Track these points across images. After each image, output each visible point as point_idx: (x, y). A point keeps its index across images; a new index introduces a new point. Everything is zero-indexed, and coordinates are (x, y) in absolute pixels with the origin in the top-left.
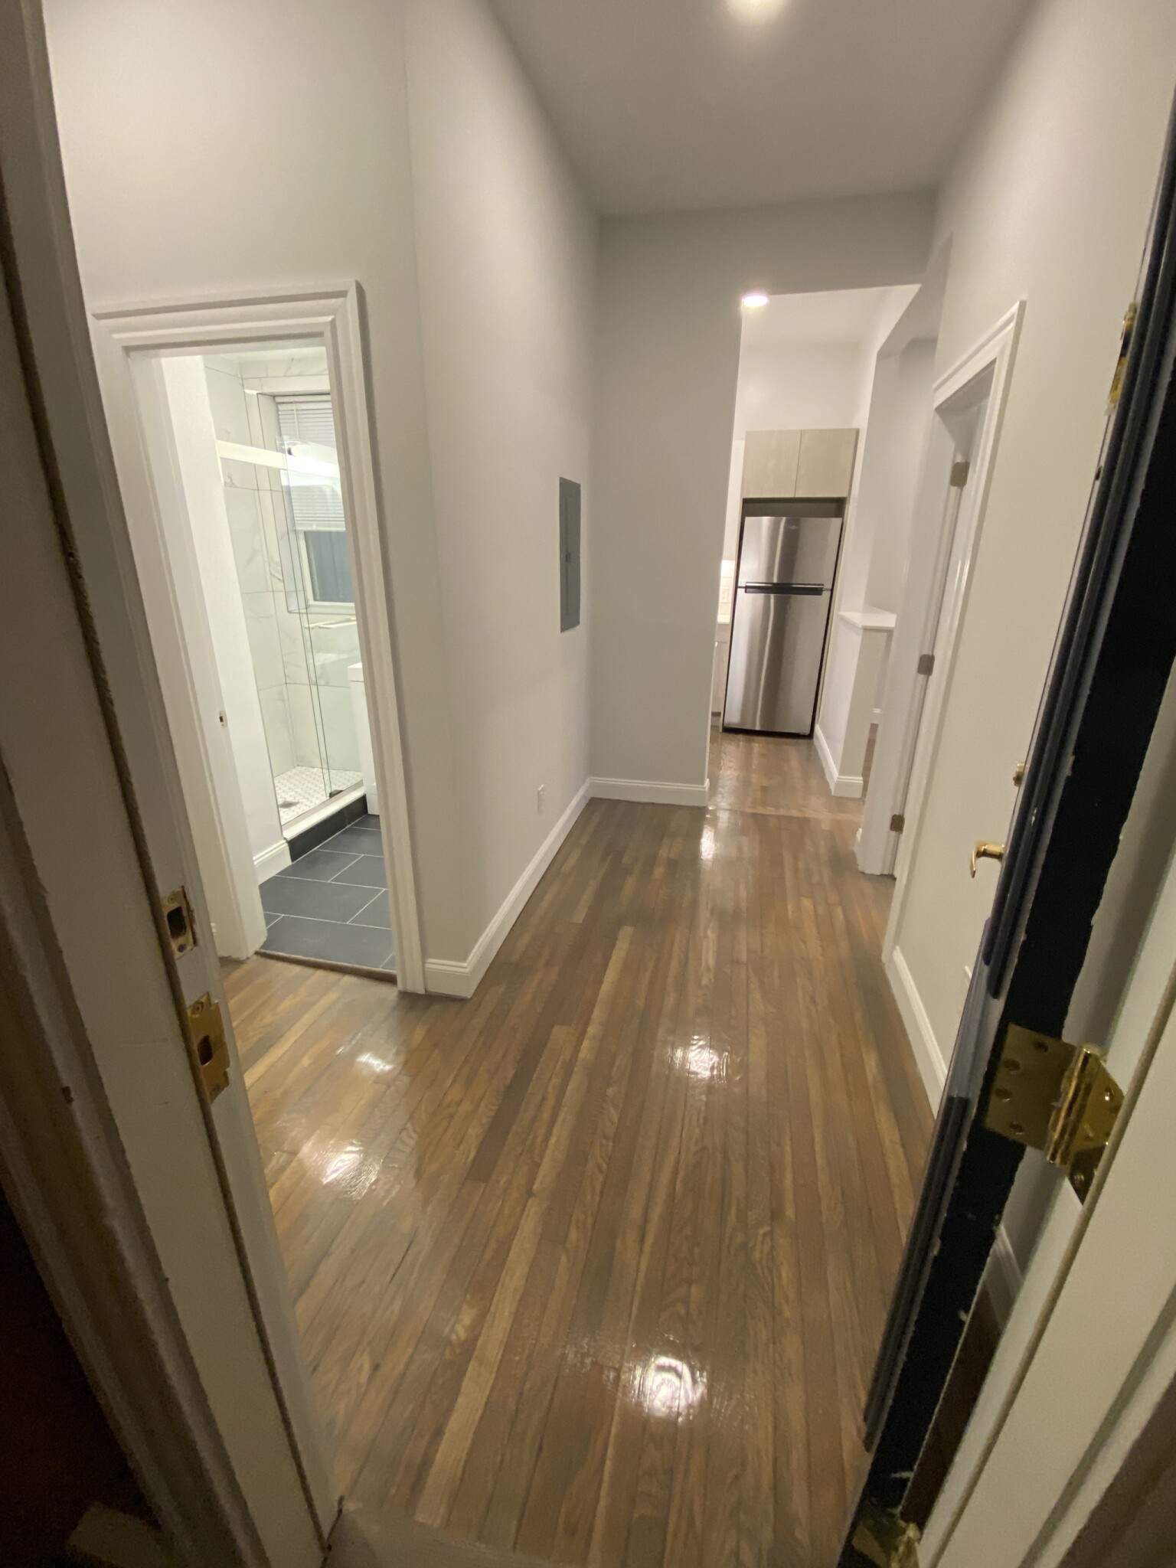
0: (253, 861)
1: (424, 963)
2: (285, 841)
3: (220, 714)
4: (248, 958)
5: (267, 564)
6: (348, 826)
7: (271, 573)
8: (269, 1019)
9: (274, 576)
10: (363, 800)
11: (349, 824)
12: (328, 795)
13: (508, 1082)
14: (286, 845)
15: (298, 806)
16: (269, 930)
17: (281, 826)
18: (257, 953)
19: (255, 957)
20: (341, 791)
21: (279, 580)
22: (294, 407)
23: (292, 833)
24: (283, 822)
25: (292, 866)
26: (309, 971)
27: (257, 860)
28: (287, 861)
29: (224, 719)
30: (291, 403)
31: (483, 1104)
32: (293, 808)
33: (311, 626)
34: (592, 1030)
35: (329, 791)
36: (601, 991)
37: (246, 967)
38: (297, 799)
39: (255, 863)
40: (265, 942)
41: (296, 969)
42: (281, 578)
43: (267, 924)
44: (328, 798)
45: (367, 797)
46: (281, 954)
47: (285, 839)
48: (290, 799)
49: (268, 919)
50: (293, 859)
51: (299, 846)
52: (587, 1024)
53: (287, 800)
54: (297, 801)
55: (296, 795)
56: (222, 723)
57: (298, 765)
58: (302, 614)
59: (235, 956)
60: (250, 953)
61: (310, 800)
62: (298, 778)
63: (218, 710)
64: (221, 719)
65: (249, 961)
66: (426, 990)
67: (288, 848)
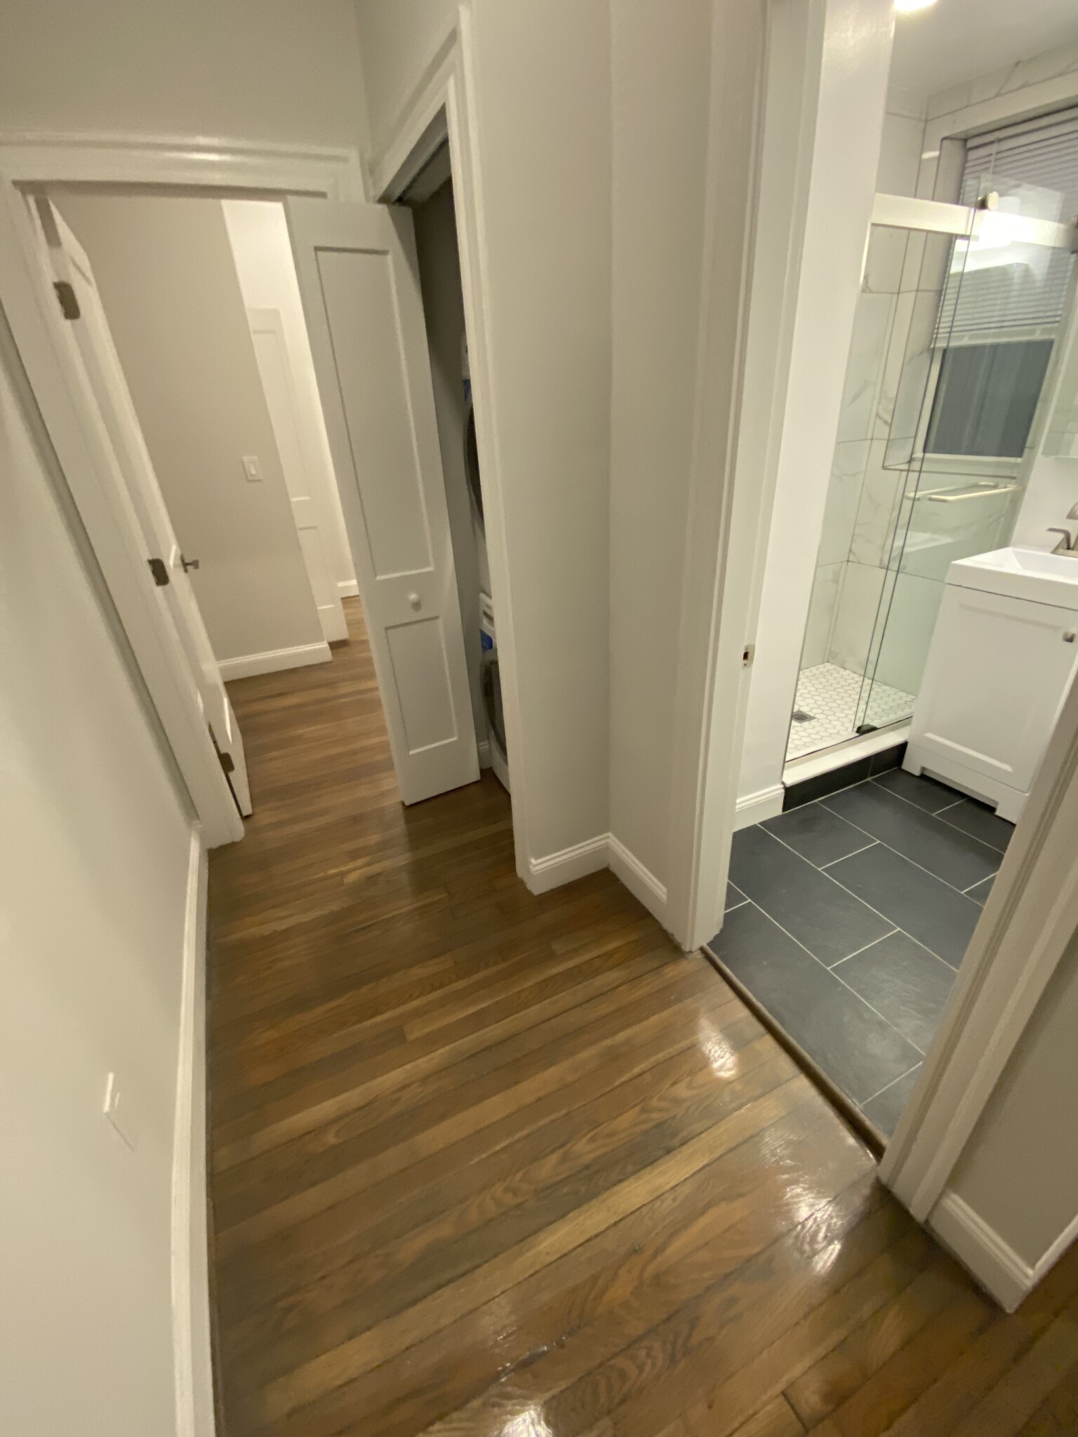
0: (735, 804)
1: (943, 1193)
2: (782, 786)
3: (747, 649)
4: (691, 952)
5: (876, 402)
6: (869, 779)
7: (877, 415)
9: (880, 418)
10: (901, 749)
11: (872, 775)
12: (858, 729)
14: (783, 791)
15: (816, 724)
16: (726, 916)
17: (785, 762)
18: (702, 950)
19: (699, 956)
20: (874, 729)
21: (886, 422)
22: (993, 149)
23: (794, 776)
24: (787, 760)
25: (782, 815)
26: (760, 1028)
27: (740, 803)
28: (777, 810)
29: (749, 656)
30: (992, 143)
32: (806, 724)
33: (919, 494)
35: (859, 724)
37: (685, 966)
39: (737, 807)
40: (716, 937)
42: (889, 420)
44: (856, 734)
45: (909, 746)
46: (728, 970)
47: (783, 783)
49: (731, 897)
50: (784, 809)
51: (795, 795)
53: (801, 709)
54: (812, 715)
55: (815, 706)
56: (745, 661)
57: (828, 662)
58: (902, 471)
59: (678, 938)
60: (695, 947)
61: (830, 717)
62: (823, 680)
63: (745, 644)
64: (746, 656)
65: (691, 956)
66: (927, 1221)
67: (783, 795)
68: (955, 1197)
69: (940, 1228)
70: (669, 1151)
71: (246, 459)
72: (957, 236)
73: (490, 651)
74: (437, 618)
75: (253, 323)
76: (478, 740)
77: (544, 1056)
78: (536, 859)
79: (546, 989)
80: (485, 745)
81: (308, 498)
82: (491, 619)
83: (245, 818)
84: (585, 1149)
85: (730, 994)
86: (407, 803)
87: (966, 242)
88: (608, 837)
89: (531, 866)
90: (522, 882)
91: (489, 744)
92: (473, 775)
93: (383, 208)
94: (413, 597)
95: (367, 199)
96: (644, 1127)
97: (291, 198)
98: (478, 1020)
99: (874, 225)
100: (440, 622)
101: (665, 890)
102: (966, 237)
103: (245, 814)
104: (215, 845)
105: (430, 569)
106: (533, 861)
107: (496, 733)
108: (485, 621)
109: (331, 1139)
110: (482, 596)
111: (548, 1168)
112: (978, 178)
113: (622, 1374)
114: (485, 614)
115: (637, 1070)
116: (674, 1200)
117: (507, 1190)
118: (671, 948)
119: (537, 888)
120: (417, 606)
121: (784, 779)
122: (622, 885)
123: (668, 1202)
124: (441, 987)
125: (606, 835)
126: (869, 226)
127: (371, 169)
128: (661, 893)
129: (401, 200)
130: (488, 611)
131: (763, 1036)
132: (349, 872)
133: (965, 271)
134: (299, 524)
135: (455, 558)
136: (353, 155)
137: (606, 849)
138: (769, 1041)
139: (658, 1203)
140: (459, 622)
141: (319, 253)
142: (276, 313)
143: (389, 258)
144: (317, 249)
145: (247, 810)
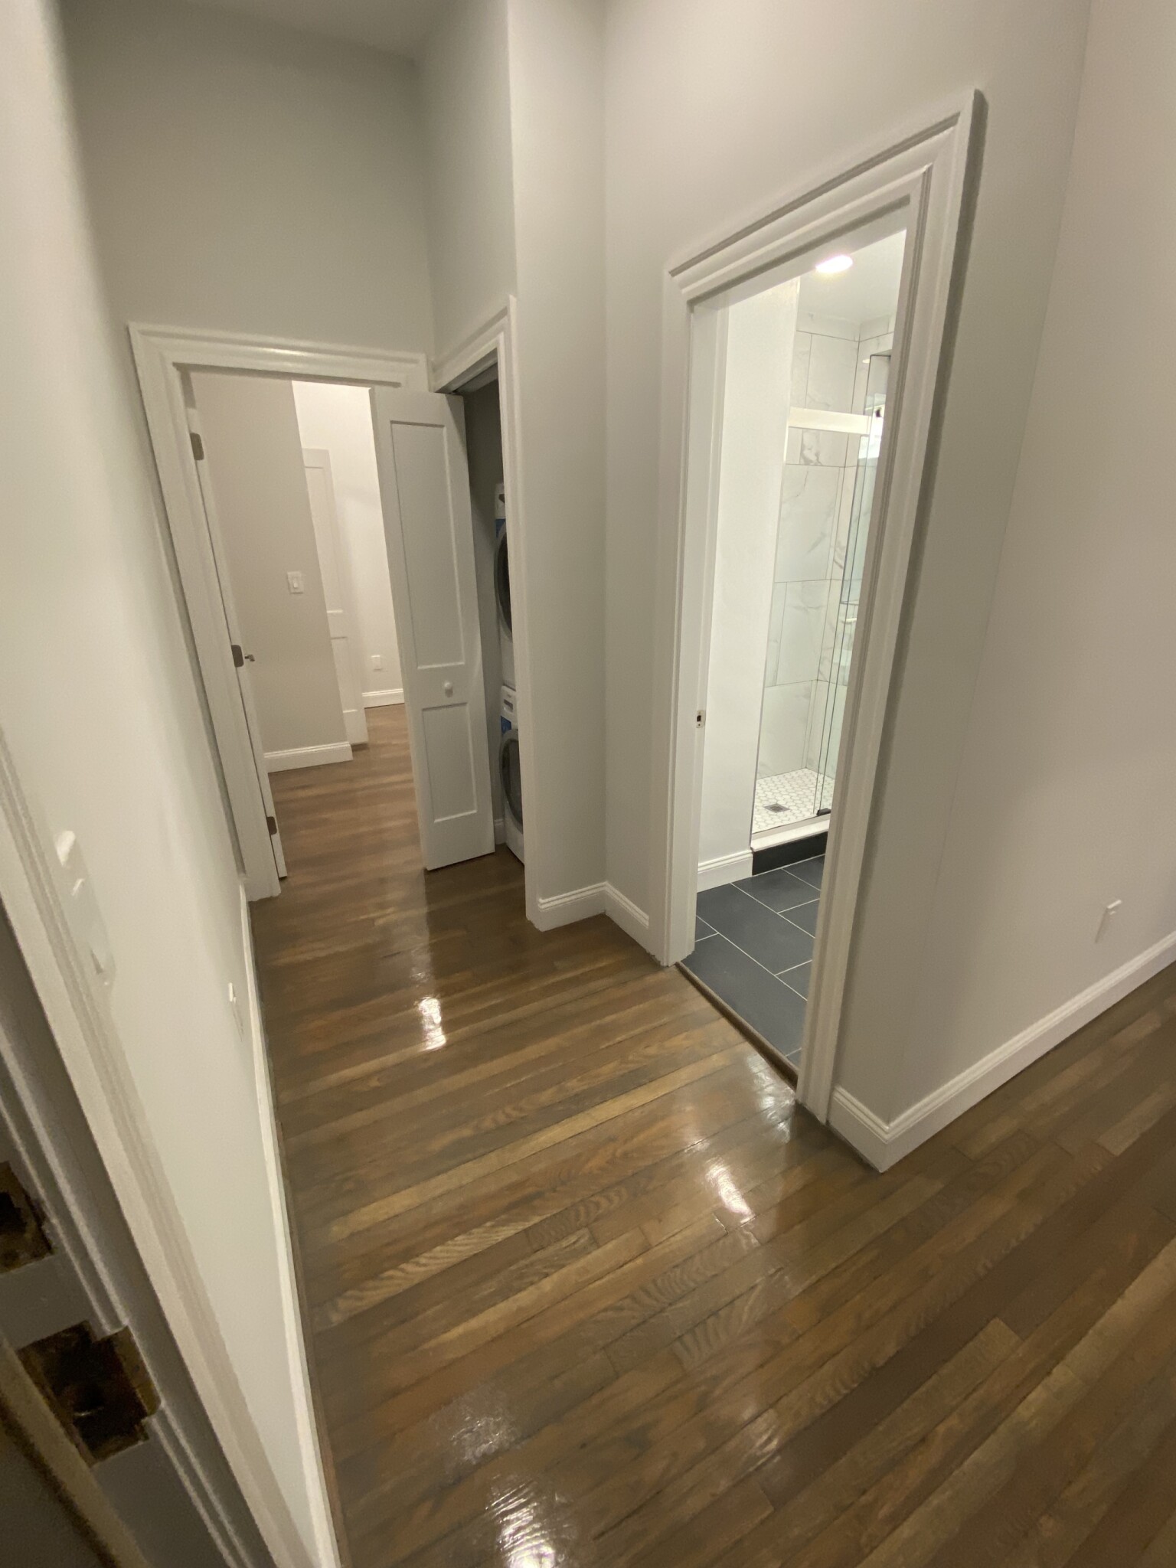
1: (833, 1090)
2: (751, 851)
3: (699, 712)
4: (668, 966)
5: (832, 551)
7: (834, 560)
8: (652, 1050)
9: (837, 563)
12: (816, 812)
13: (880, 1362)
14: (752, 855)
15: (787, 812)
16: (696, 944)
17: (751, 834)
18: (677, 965)
19: (674, 969)
20: (828, 811)
21: (841, 567)
23: (759, 844)
24: (754, 830)
25: (751, 879)
26: (716, 1014)
27: (715, 863)
28: (747, 873)
29: (702, 719)
31: (828, 1367)
32: (781, 814)
34: (1061, 1375)
35: (817, 807)
36: (1109, 1312)
37: (661, 976)
38: (789, 804)
39: (699, 870)
40: (689, 957)
41: (705, 1004)
42: (843, 565)
43: (696, 938)
44: (815, 815)
46: (696, 977)
47: (752, 849)
48: (781, 803)
49: (700, 931)
50: (754, 872)
51: (764, 860)
52: (1057, 1357)
53: (778, 803)
54: (787, 807)
55: (790, 800)
56: (699, 723)
57: (806, 768)
58: (855, 605)
59: (658, 957)
60: (672, 962)
61: (801, 809)
62: (800, 781)
63: (698, 709)
64: (699, 718)
65: (667, 970)
66: (827, 1122)
67: (752, 859)
68: (841, 1090)
69: (837, 1125)
70: (640, 1085)
71: (289, 573)
72: (861, 436)
73: (508, 732)
74: (464, 704)
75: (307, 461)
76: (495, 817)
77: (547, 1030)
78: (543, 899)
79: (547, 991)
80: (499, 822)
81: (340, 611)
82: (510, 705)
83: (282, 879)
84: (574, 1085)
85: (697, 993)
86: (429, 869)
87: (868, 438)
88: (605, 885)
89: (539, 905)
90: (531, 923)
91: (504, 821)
92: (489, 847)
93: (443, 396)
94: (447, 685)
95: (430, 390)
96: (621, 1073)
97: (377, 388)
98: (493, 1010)
99: (790, 427)
100: (467, 708)
101: (647, 917)
102: (867, 436)
103: (281, 876)
104: (256, 898)
105: (462, 663)
106: (541, 901)
107: (511, 805)
108: (505, 708)
109: (374, 1083)
110: (505, 688)
111: (546, 1097)
112: (874, 396)
113: (598, 1205)
114: (507, 703)
115: (619, 1039)
116: (642, 1112)
117: (514, 1109)
118: (650, 963)
119: (543, 925)
120: (449, 692)
121: (752, 845)
122: (615, 924)
123: (637, 1114)
124: (460, 991)
125: (604, 883)
126: (787, 428)
127: (435, 369)
128: (644, 921)
129: (456, 392)
130: (508, 700)
131: (719, 1019)
132: (380, 917)
133: (868, 458)
134: (333, 634)
135: (483, 651)
136: (421, 358)
137: (603, 896)
138: (724, 1022)
139: (630, 1114)
140: (484, 708)
141: (394, 425)
142: (325, 453)
143: (445, 429)
144: (392, 422)
145: (284, 873)
